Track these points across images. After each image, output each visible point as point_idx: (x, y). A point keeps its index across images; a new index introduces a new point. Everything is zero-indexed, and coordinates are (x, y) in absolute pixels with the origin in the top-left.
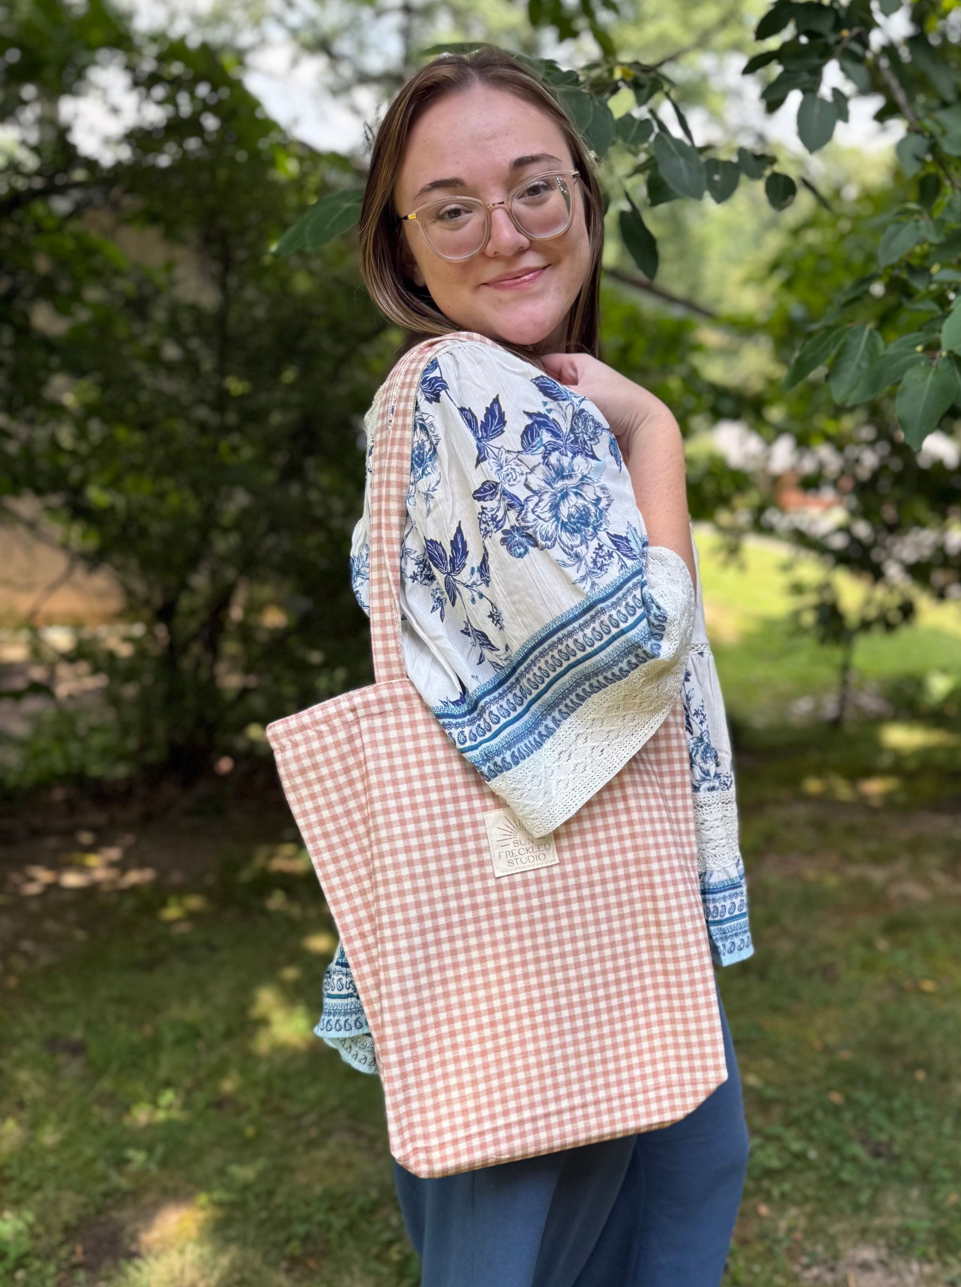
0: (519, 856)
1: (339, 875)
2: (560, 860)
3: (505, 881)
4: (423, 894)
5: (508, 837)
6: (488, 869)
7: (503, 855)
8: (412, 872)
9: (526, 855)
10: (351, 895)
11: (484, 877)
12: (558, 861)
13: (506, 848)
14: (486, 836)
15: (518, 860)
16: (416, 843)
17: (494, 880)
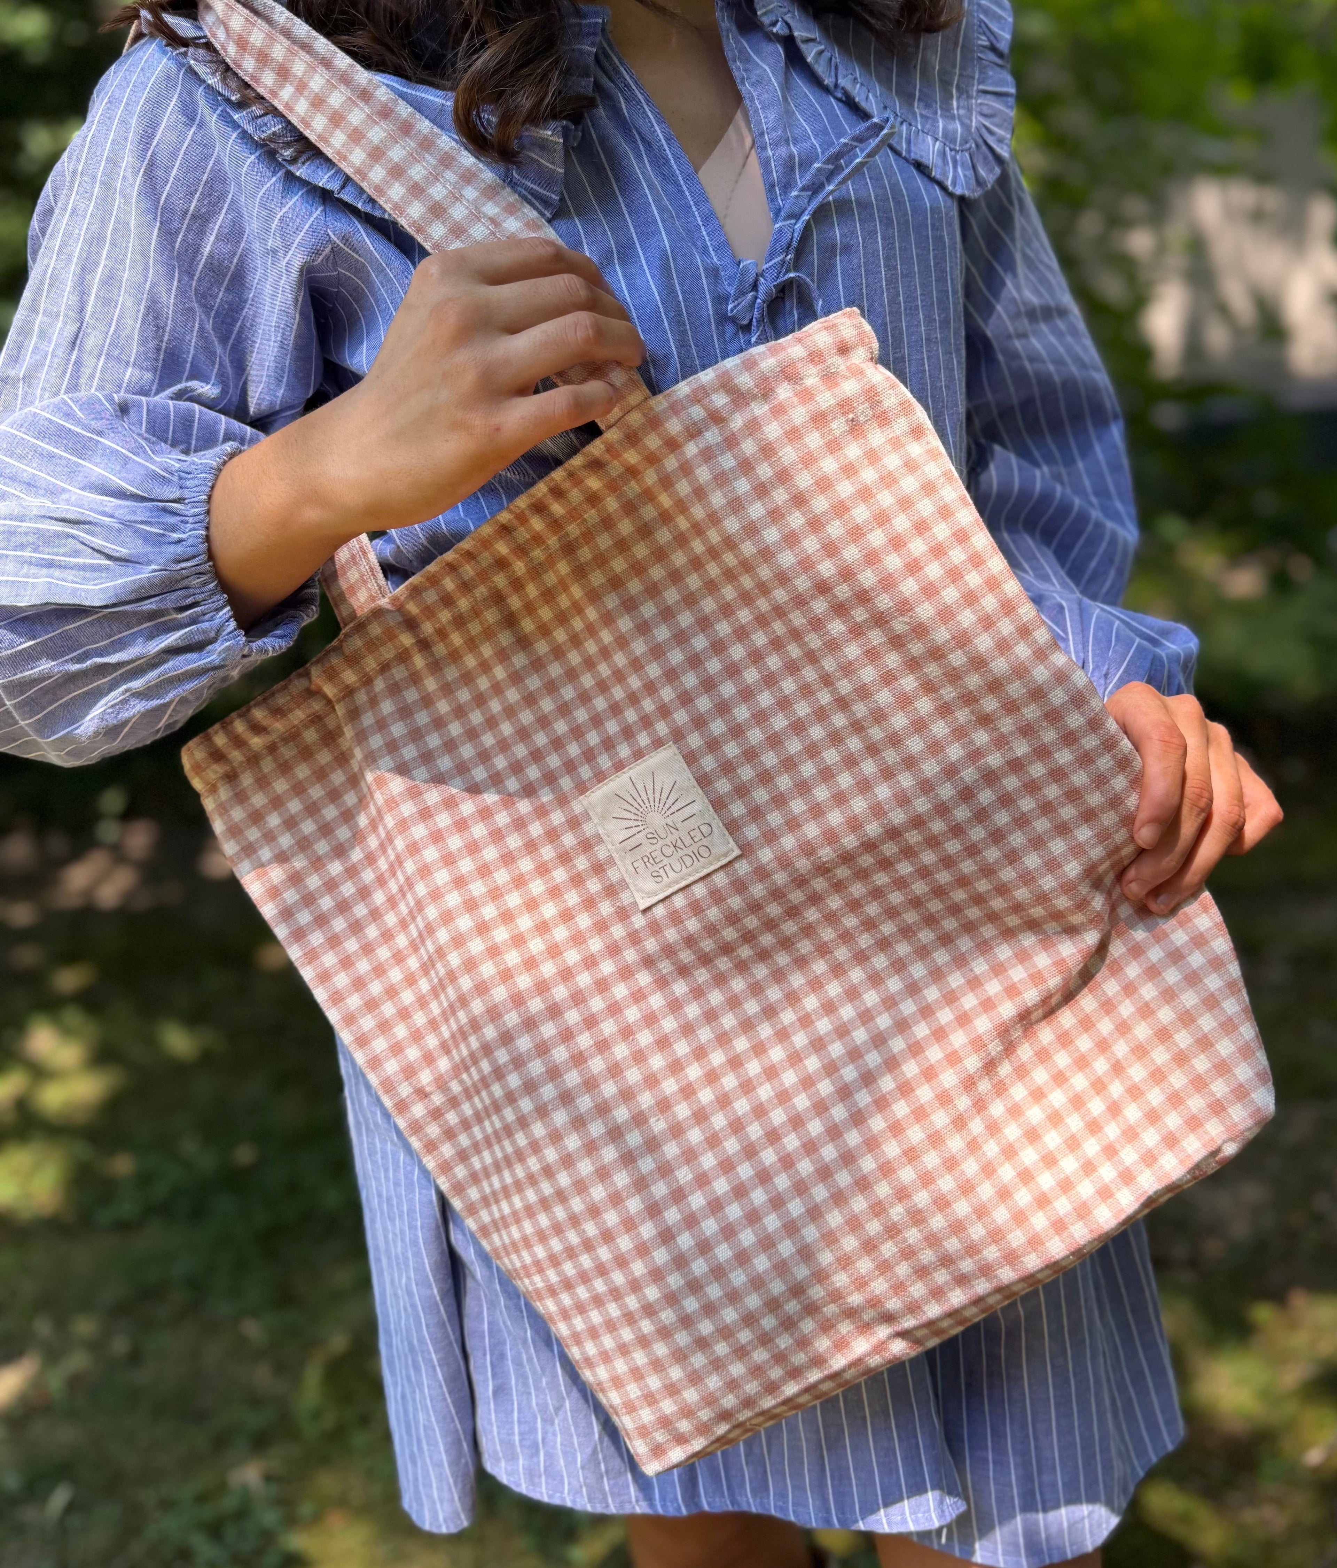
0: (666, 861)
1: (357, 990)
2: (740, 847)
3: (660, 911)
4: (522, 977)
5: (635, 830)
6: (625, 898)
7: (639, 864)
8: (490, 944)
9: (677, 856)
10: (387, 1021)
11: (623, 914)
12: (737, 852)
13: (638, 853)
14: (599, 840)
15: (667, 868)
16: (483, 890)
17: (640, 915)
